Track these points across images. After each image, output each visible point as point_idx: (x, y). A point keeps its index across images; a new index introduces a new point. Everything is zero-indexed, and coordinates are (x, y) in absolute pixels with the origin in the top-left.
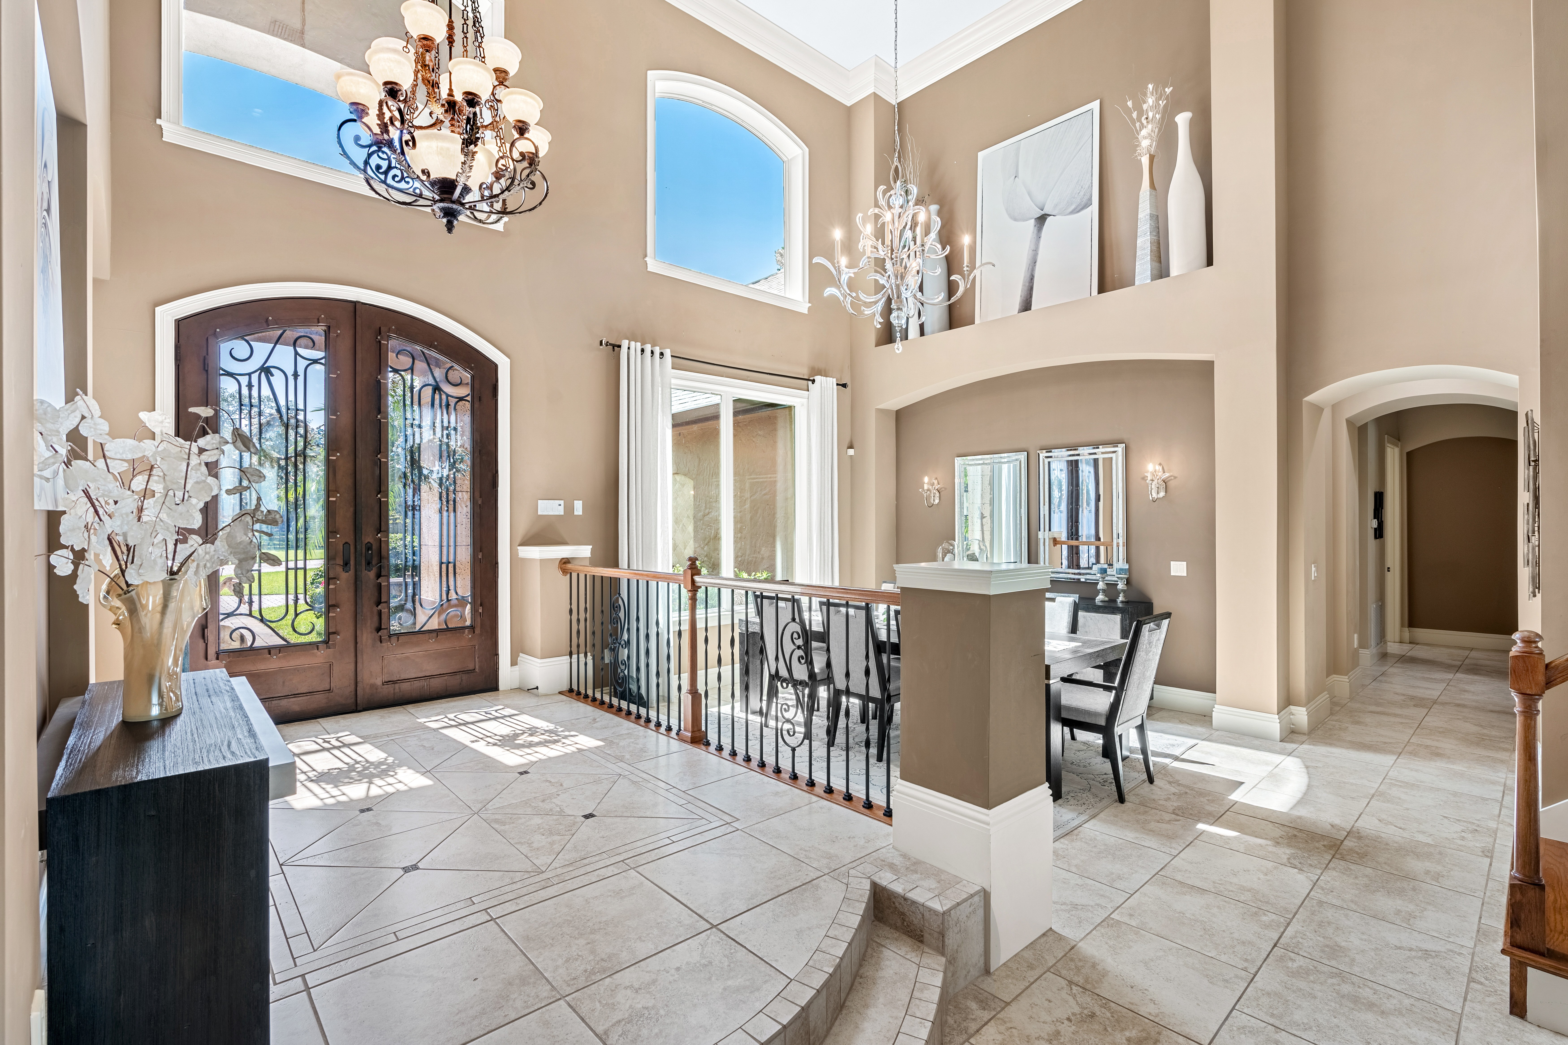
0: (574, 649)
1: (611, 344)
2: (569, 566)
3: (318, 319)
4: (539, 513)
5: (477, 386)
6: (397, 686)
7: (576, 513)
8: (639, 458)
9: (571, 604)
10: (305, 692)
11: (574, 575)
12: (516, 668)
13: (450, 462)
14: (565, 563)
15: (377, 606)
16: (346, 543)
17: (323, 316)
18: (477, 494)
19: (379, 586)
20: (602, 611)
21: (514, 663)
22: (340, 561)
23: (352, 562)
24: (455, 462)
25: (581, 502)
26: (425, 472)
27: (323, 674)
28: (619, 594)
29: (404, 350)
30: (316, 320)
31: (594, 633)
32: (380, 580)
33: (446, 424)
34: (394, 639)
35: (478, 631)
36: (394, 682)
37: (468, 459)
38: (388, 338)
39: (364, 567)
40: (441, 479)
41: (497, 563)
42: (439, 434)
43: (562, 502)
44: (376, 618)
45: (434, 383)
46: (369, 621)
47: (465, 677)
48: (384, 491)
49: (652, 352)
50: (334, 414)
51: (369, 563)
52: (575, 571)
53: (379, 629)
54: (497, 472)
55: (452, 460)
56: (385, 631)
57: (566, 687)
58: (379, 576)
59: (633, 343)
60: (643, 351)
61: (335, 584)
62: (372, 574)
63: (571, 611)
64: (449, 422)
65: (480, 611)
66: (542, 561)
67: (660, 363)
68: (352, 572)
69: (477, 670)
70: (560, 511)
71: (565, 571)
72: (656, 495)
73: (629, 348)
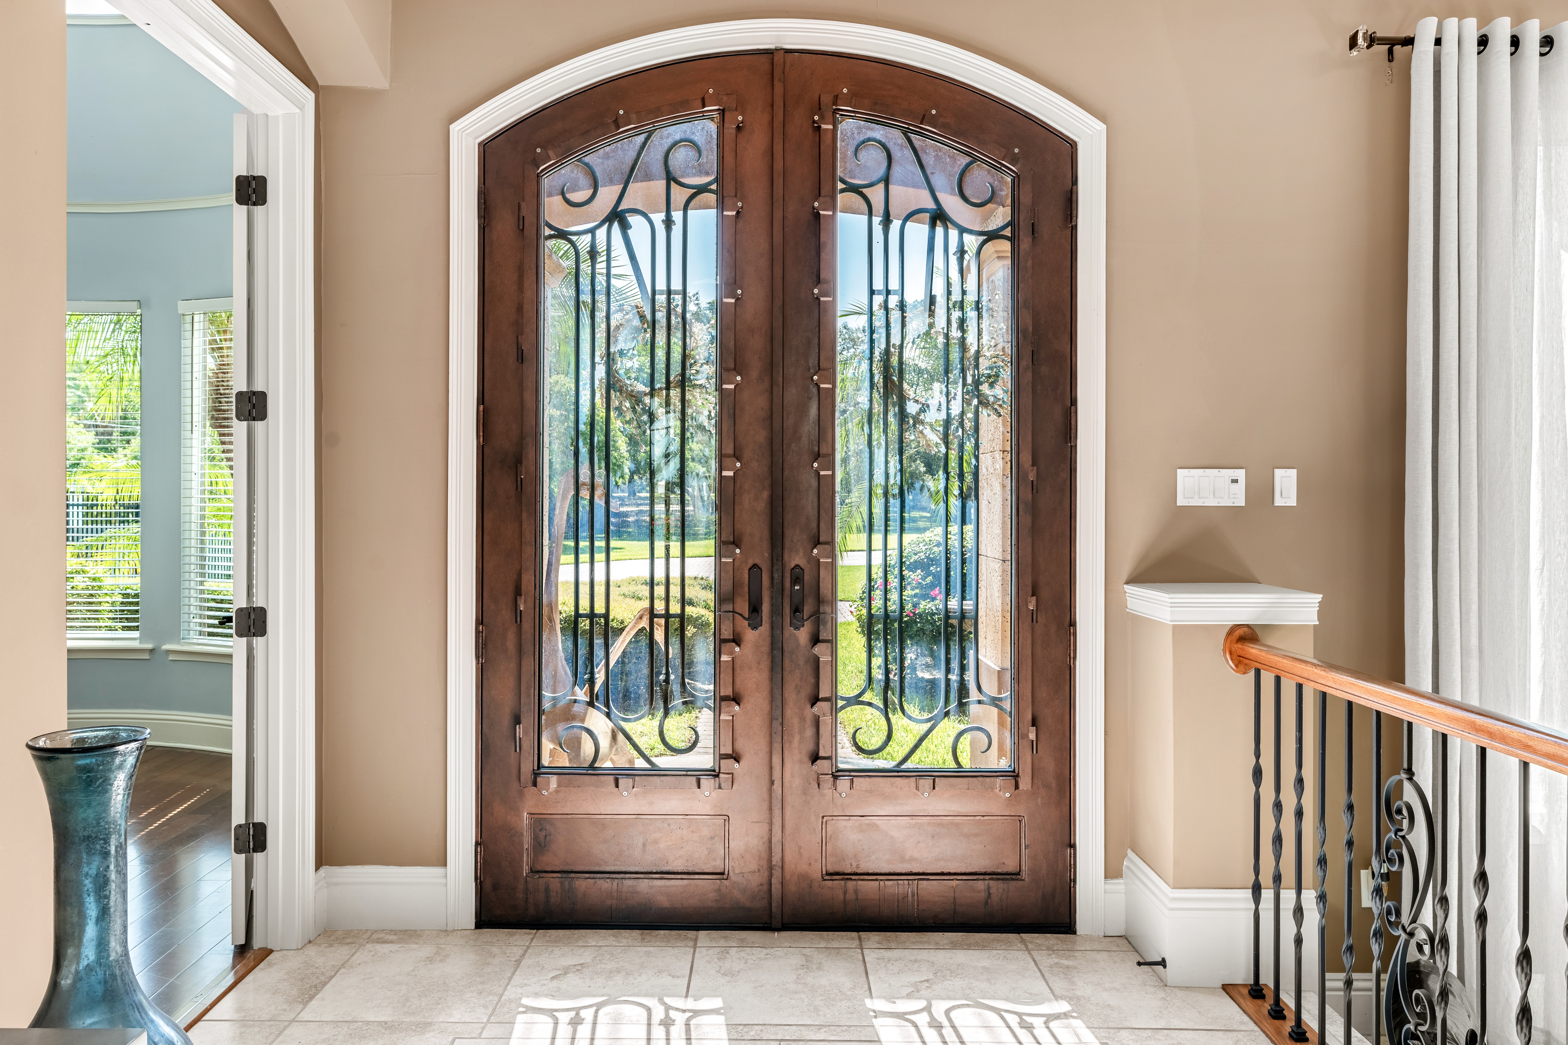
0: (1266, 878)
1: (1383, 41)
2: (1253, 650)
3: (703, 99)
4: (1180, 503)
5: (1026, 199)
6: (850, 884)
7: (1279, 502)
8: (1471, 347)
9: (1258, 755)
10: (680, 869)
11: (1268, 680)
12: (1118, 885)
13: (964, 384)
14: (1242, 639)
15: (813, 705)
16: (755, 566)
17: (711, 91)
18: (1026, 458)
19: (816, 663)
20: (1350, 807)
21: (1112, 872)
22: (743, 606)
23: (766, 608)
24: (977, 383)
25: (1293, 473)
26: (912, 408)
27: (712, 838)
28: (1410, 772)
29: (869, 140)
30: (699, 102)
31: (1322, 862)
32: (817, 650)
33: (956, 296)
34: (843, 784)
35: (1025, 783)
36: (846, 876)
37: (1006, 374)
38: (835, 117)
39: (787, 620)
40: (947, 423)
41: (1073, 624)
42: (940, 321)
43: (1240, 474)
44: (809, 732)
45: (931, 205)
46: (797, 738)
47: (997, 887)
48: (825, 456)
49: (1515, 42)
50: (732, 295)
51: (797, 610)
52: (1270, 667)
53: (815, 757)
54: (1074, 402)
55: (969, 380)
56: (826, 763)
57: (1243, 975)
58: (816, 640)
59: (1452, 24)
60: (1483, 42)
61: (731, 653)
62: (803, 635)
63: (1257, 773)
64: (964, 293)
65: (1032, 736)
66: (1181, 632)
67: (1542, 69)
68: (765, 628)
69: (1024, 875)
70: (1237, 497)
71: (1241, 662)
72: (1528, 449)
73: (1438, 42)
